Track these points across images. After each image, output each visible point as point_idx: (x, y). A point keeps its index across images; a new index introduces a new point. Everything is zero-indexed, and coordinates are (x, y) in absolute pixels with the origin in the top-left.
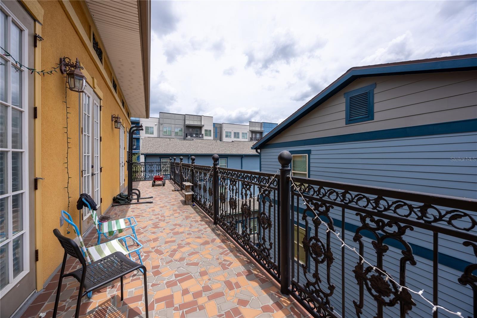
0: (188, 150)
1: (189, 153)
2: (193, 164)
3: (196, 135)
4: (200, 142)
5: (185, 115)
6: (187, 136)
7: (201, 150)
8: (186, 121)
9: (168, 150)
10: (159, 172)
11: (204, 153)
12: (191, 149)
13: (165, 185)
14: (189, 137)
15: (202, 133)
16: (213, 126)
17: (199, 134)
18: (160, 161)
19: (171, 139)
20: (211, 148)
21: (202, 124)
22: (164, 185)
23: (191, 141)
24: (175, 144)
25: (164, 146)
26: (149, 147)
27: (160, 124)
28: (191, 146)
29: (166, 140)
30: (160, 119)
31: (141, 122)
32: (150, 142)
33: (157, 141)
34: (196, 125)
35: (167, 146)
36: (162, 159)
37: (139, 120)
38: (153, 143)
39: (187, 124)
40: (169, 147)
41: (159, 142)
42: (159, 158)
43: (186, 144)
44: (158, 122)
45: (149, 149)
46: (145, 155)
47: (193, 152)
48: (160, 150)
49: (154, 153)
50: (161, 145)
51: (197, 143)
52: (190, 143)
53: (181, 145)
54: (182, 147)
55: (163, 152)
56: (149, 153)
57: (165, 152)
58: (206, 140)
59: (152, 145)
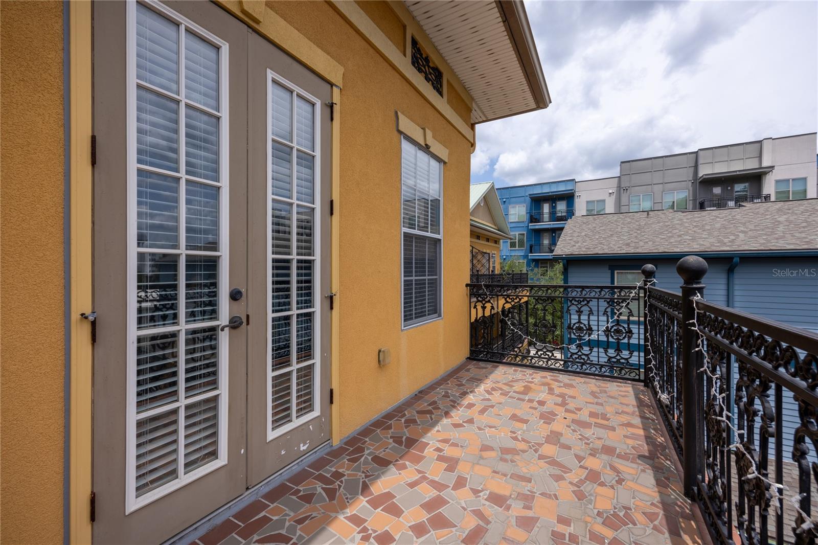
0: (726, 240)
1: (735, 248)
4: (779, 210)
5: (696, 152)
8: (700, 167)
9: (641, 244)
12: (742, 235)
15: (765, 192)
17: (753, 198)
18: (613, 278)
19: (650, 213)
21: (765, 163)
23: (734, 211)
24: (667, 224)
25: (628, 234)
26: (580, 239)
27: (622, 190)
28: (737, 225)
29: (634, 216)
30: (622, 177)
31: (577, 194)
32: (585, 225)
33: (606, 221)
34: (738, 173)
35: (639, 232)
36: (617, 273)
37: (572, 190)
38: (595, 227)
39: (702, 176)
40: (643, 234)
41: (612, 223)
42: (609, 269)
43: (713, 219)
44: (616, 186)
45: (579, 244)
46: (565, 261)
47: (754, 245)
48: (614, 243)
49: (591, 253)
50: (619, 230)
51: (767, 215)
52: (730, 217)
53: (692, 227)
54: (694, 230)
55: (621, 250)
56: (576, 253)
57: (628, 249)
58: (812, 202)
59: (589, 234)
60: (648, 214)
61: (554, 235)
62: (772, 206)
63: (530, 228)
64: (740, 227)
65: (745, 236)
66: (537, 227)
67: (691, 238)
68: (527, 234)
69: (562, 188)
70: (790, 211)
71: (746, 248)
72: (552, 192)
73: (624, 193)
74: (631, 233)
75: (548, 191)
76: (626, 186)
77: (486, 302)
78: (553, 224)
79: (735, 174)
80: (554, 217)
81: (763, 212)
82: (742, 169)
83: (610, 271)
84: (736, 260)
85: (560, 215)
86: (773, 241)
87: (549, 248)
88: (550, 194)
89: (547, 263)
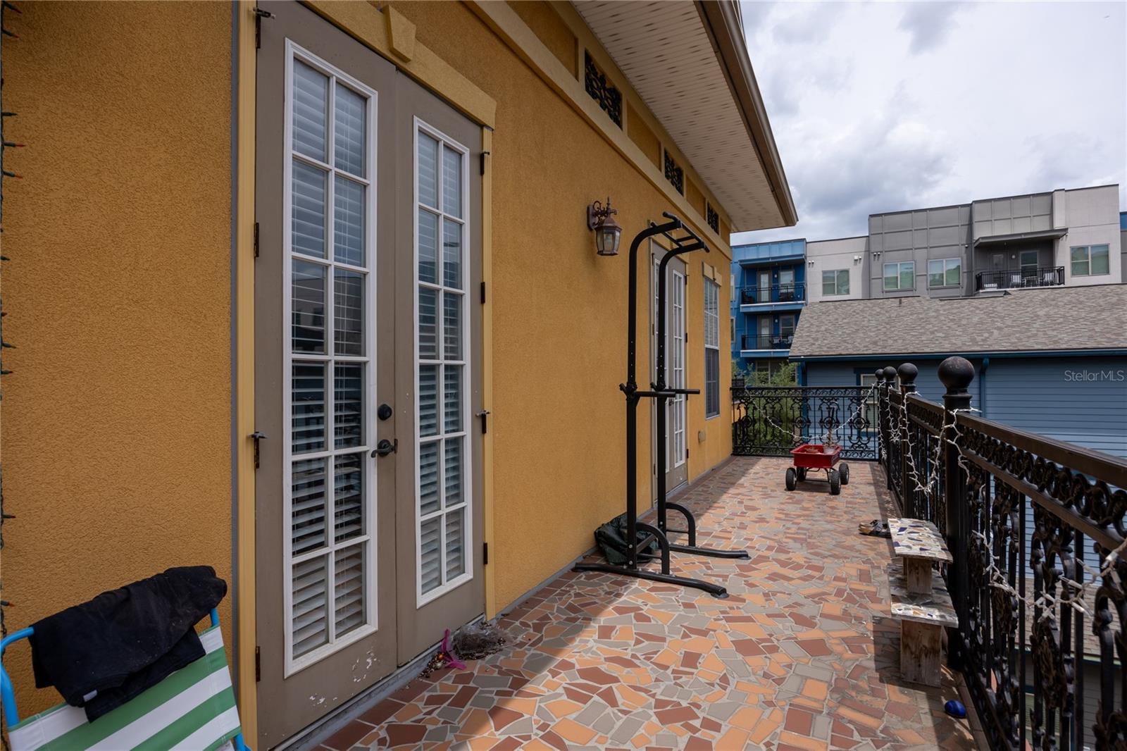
0: (979, 339)
1: (986, 348)
2: (954, 412)
3: (1023, 277)
4: (1044, 300)
5: (970, 205)
6: (980, 286)
7: (1050, 333)
8: (976, 226)
9: (890, 342)
10: (830, 429)
11: (1064, 346)
12: (996, 332)
13: (845, 490)
14: (991, 287)
15: (1058, 264)
16: (1119, 226)
17: (1043, 271)
18: (858, 382)
19: (903, 300)
20: (1113, 323)
21: (1058, 224)
22: (835, 491)
23: (998, 301)
24: (921, 316)
25: (876, 329)
26: (820, 335)
27: (872, 257)
28: (995, 320)
29: (885, 304)
30: (872, 237)
31: (809, 261)
32: (823, 317)
33: (850, 310)
34: (1023, 237)
35: (888, 326)
36: (864, 377)
37: (801, 255)
38: (837, 319)
39: (978, 240)
40: (893, 329)
41: (858, 313)
42: (855, 373)
43: (972, 311)
44: (864, 250)
45: (820, 342)
46: (804, 363)
47: (1005, 344)
48: (859, 341)
49: (833, 353)
50: (865, 323)
51: (1029, 307)
52: (991, 309)
53: (948, 320)
54: (949, 325)
55: (867, 350)
56: (817, 354)
57: (875, 349)
58: (1080, 291)
59: (830, 328)
60: (900, 303)
61: (776, 321)
62: (1038, 296)
63: (741, 311)
64: (997, 321)
65: (1000, 334)
66: (752, 310)
67: (943, 335)
68: (736, 318)
69: (787, 252)
70: (1053, 303)
71: (997, 348)
72: (773, 258)
73: (874, 260)
74: (879, 328)
75: (768, 256)
76: (876, 250)
77: (749, 403)
78: (775, 305)
79: (1019, 238)
80: (776, 295)
81: (1026, 303)
82: (1029, 231)
83: (855, 375)
84: (986, 361)
85: (784, 291)
86: (1024, 340)
87: (770, 342)
88: (770, 260)
89: (767, 364)
